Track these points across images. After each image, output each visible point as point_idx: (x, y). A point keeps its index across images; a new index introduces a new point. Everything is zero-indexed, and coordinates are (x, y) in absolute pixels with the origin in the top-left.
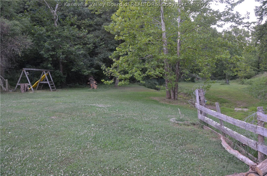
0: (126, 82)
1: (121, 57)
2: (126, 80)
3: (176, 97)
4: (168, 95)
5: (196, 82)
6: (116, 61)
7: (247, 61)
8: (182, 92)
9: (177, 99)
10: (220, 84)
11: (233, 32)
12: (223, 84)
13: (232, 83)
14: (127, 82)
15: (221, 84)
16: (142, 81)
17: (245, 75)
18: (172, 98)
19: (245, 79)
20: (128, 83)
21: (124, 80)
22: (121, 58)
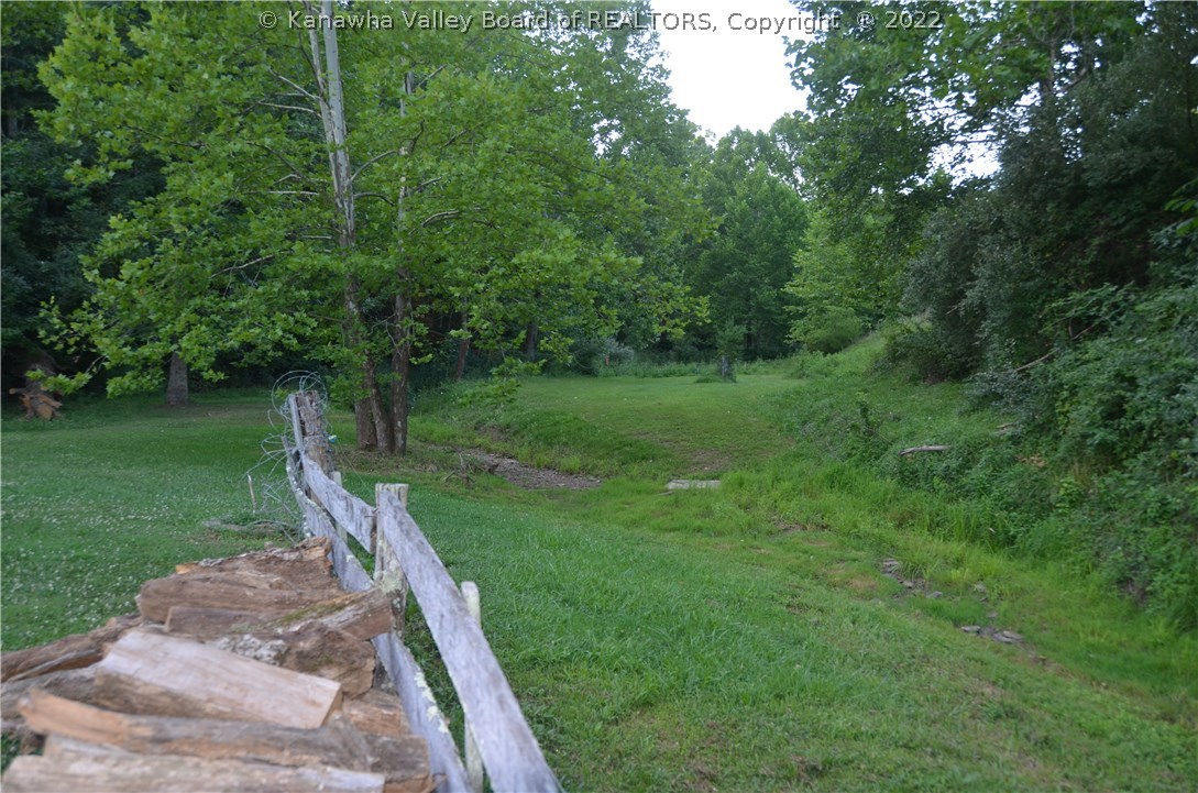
0: (149, 377)
1: (127, 262)
2: (150, 370)
3: (400, 442)
4: (363, 431)
5: (602, 370)
6: (98, 280)
7: (828, 273)
8: (490, 423)
9: (404, 451)
10: (696, 378)
11: (780, 137)
12: (706, 381)
13: (767, 373)
14: (151, 380)
15: (698, 382)
16: (211, 372)
17: (819, 334)
18: (382, 444)
19: (811, 353)
20: (156, 382)
21: (141, 371)
22: (128, 269)
